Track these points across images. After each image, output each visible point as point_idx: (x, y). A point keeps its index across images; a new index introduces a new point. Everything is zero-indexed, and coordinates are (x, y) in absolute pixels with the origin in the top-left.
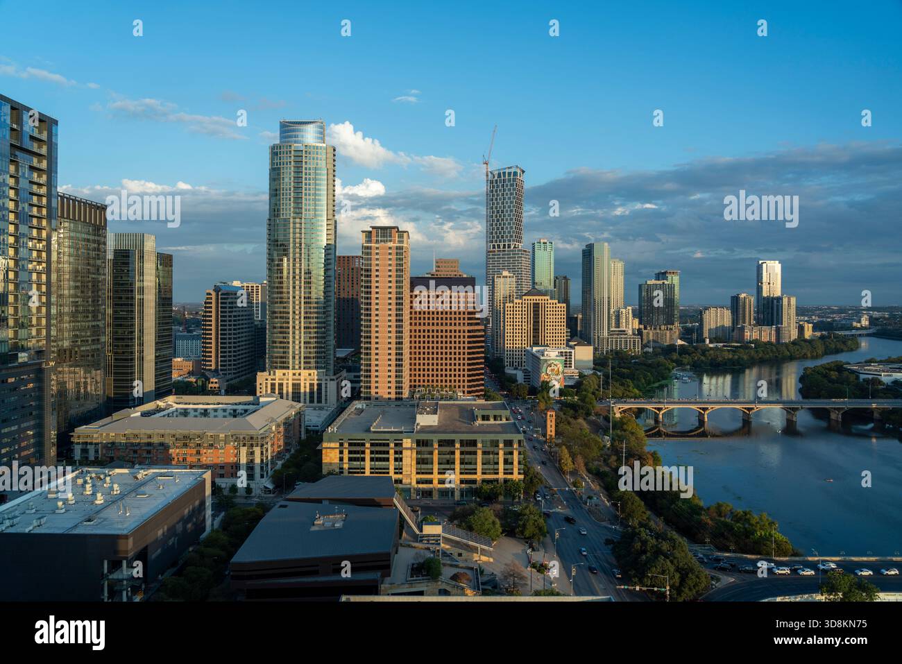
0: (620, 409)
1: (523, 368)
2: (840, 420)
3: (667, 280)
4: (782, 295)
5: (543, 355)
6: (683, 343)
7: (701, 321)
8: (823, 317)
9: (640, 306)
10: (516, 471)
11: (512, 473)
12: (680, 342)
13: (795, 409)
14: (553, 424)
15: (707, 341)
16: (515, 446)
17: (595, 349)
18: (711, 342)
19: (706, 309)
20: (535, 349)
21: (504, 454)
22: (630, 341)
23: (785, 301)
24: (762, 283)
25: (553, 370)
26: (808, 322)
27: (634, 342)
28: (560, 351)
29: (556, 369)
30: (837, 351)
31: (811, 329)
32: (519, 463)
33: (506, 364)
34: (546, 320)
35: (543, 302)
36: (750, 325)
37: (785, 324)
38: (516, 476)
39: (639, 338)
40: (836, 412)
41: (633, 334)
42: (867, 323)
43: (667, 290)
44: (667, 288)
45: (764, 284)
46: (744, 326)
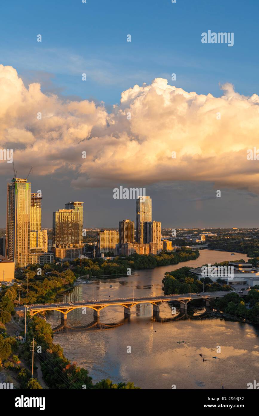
0: (34, 312)
2: (186, 308)
3: (74, 209)
4: (153, 221)
6: (85, 257)
7: (98, 240)
8: (179, 237)
9: (54, 228)
13: (159, 303)
15: (103, 255)
17: (17, 265)
18: (105, 256)
19: (102, 231)
22: (45, 257)
23: (154, 225)
24: (139, 212)
26: (170, 240)
27: (49, 258)
30: (186, 259)
31: (171, 244)
36: (132, 243)
37: (155, 241)
39: (52, 255)
40: (184, 303)
41: (48, 252)
42: (204, 240)
43: (74, 217)
44: (74, 215)
45: (141, 213)
46: (128, 243)
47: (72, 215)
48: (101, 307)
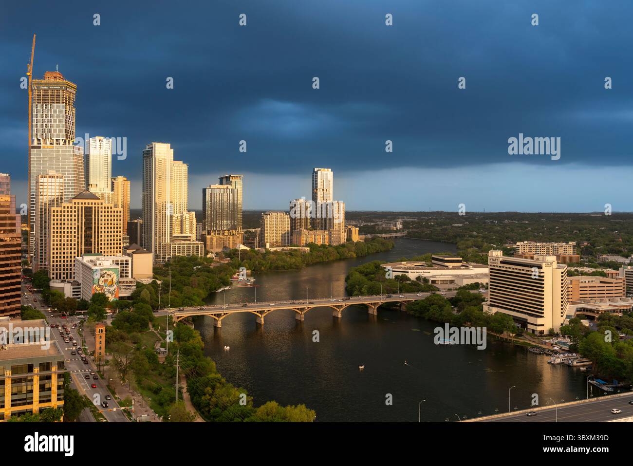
0: (178, 317)
1: (72, 280)
3: (230, 184)
5: (95, 265)
6: (245, 248)
7: (262, 226)
8: (369, 222)
10: (54, 397)
11: (49, 401)
12: (242, 247)
14: (103, 340)
15: (268, 245)
16: (54, 369)
17: (156, 257)
18: (271, 246)
19: (267, 213)
20: (86, 259)
21: (40, 380)
22: (193, 247)
24: (317, 190)
25: (106, 281)
26: (356, 226)
27: (197, 248)
28: (115, 258)
29: (110, 279)
31: (357, 232)
32: (59, 388)
33: (52, 276)
34: (100, 226)
35: (97, 206)
36: (306, 229)
37: (336, 228)
38: (55, 403)
39: (202, 244)
40: (373, 307)
41: (197, 240)
42: (401, 226)
43: (231, 194)
44: (231, 192)
45: (319, 190)
46: (301, 230)
47: (228, 192)
48: (266, 311)
